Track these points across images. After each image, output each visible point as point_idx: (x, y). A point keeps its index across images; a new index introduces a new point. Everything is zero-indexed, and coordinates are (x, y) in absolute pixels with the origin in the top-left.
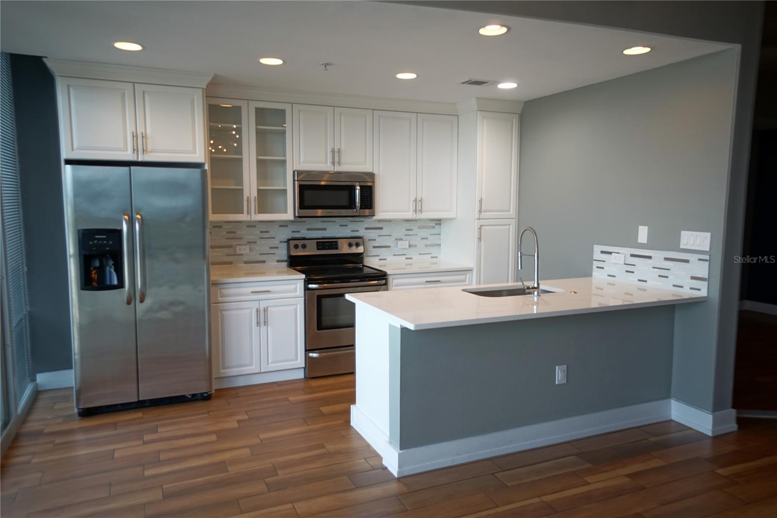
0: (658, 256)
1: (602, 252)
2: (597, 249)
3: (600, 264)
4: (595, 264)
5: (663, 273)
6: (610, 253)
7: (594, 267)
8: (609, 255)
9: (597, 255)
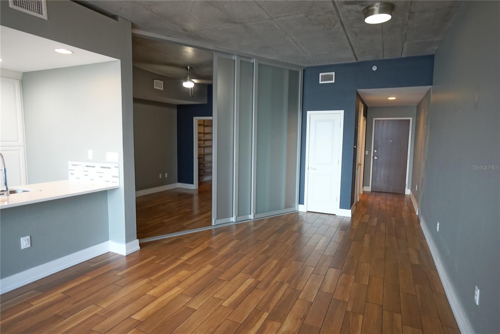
0: (98, 166)
1: (73, 165)
2: (70, 163)
3: (72, 172)
4: (70, 172)
5: (101, 175)
6: (76, 165)
7: (69, 174)
8: (75, 166)
9: (70, 167)
